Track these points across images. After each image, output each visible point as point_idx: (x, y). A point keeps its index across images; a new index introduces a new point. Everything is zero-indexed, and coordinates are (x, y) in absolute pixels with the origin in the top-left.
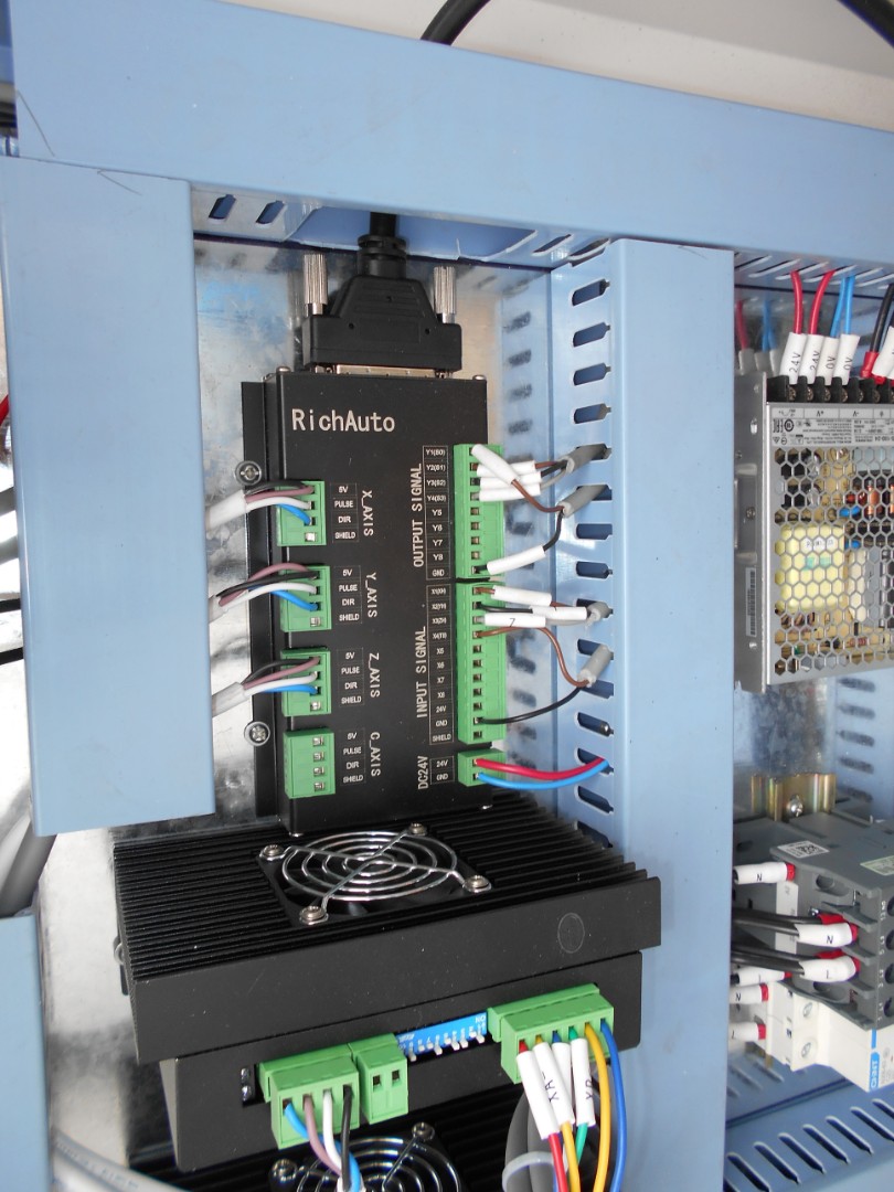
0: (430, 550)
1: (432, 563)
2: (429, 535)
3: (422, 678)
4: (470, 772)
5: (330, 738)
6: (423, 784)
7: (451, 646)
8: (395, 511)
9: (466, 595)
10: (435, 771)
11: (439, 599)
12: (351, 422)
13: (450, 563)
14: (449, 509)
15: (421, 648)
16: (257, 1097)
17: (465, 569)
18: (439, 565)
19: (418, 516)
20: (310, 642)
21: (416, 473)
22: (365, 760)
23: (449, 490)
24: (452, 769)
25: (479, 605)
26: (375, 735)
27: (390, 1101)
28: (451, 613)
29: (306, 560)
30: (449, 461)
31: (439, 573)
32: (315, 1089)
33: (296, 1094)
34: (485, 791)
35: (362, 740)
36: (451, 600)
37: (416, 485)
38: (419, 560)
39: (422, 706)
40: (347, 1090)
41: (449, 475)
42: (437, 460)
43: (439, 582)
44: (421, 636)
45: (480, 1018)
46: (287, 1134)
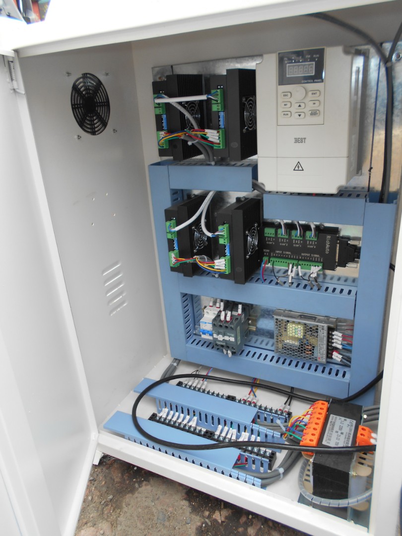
0: (305, 256)
1: (302, 256)
2: (307, 257)
3: (283, 252)
4: (265, 259)
5: (274, 236)
6: (264, 250)
7: (287, 258)
8: (312, 251)
9: (295, 262)
10: (266, 252)
11: (296, 257)
12: (328, 246)
13: (302, 260)
14: (312, 261)
15: (287, 253)
16: (224, 224)
17: (300, 262)
18: (302, 258)
19: (311, 255)
20: (290, 235)
21: (318, 256)
22: (270, 241)
23: (315, 261)
24: (266, 256)
25: (294, 264)
26: (274, 243)
27: (221, 241)
28: (293, 259)
29: (303, 235)
30: (320, 262)
31: (300, 258)
32: (225, 232)
33: (225, 230)
34: (262, 261)
35: (273, 241)
36: (295, 259)
37: (316, 256)
38: (302, 254)
39: (278, 252)
40: (224, 236)
41: (317, 262)
42: (320, 260)
43: (299, 257)
44: (290, 253)
45: (229, 255)
46: (220, 228)
